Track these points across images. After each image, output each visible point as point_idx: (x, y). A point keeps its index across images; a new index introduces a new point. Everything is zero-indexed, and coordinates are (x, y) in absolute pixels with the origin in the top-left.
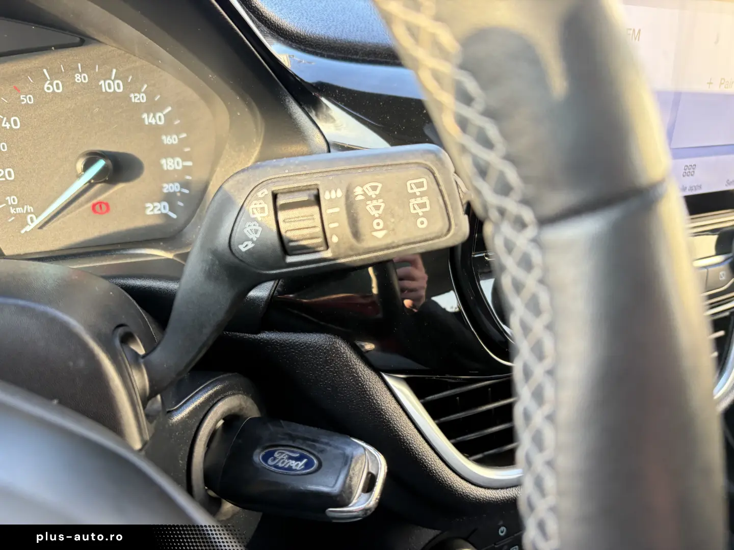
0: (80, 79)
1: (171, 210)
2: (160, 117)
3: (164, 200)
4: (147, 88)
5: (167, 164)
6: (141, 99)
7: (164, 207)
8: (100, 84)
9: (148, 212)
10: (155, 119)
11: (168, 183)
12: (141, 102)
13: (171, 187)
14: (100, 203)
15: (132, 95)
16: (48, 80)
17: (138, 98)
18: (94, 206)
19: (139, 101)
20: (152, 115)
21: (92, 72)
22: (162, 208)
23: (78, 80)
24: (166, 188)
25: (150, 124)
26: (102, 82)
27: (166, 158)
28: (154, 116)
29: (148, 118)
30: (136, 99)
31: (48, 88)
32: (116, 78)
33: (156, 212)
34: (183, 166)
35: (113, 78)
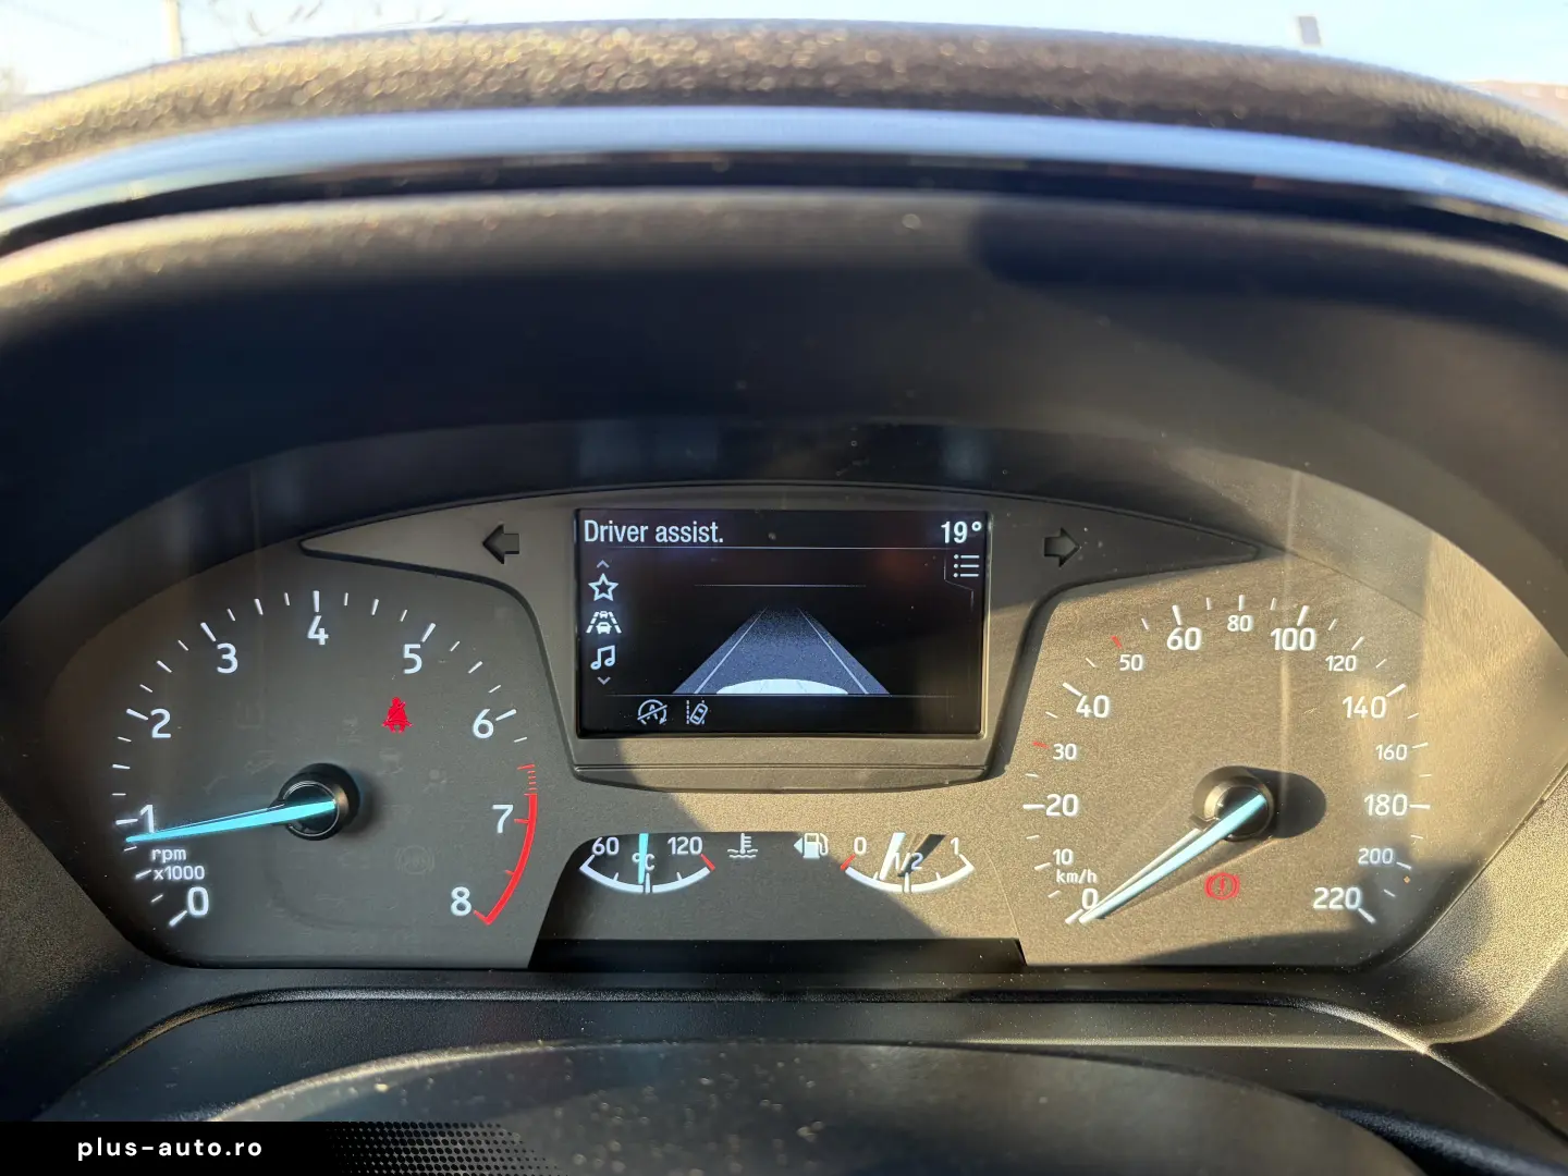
0: (1236, 625)
1: (1366, 905)
2: (1379, 704)
3: (1354, 882)
4: (1363, 643)
5: (1376, 803)
6: (1347, 665)
7: (1353, 900)
8: (1272, 634)
9: (1317, 904)
10: (1369, 708)
11: (1369, 846)
12: (1346, 672)
13: (1375, 855)
14: (1223, 876)
15: (1330, 658)
16: (1177, 626)
18: (1210, 880)
19: (1341, 670)
20: (1362, 699)
21: (1263, 611)
22: (1348, 898)
23: (1234, 627)
24: (1363, 857)
25: (1357, 716)
26: (1277, 631)
27: (1376, 792)
28: (1367, 703)
29: (1354, 705)
30: (1338, 664)
31: (1175, 643)
32: (1305, 625)
33: (1334, 906)
34: (1409, 809)
35: (1299, 623)
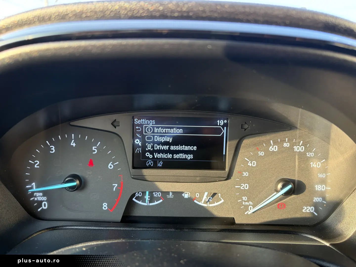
0: (286, 145)
1: (315, 211)
4: (315, 150)
8: (294, 147)
11: (316, 197)
12: (311, 157)
14: (282, 203)
15: (307, 153)
16: (272, 145)
18: (279, 205)
30: (309, 155)
31: (271, 149)
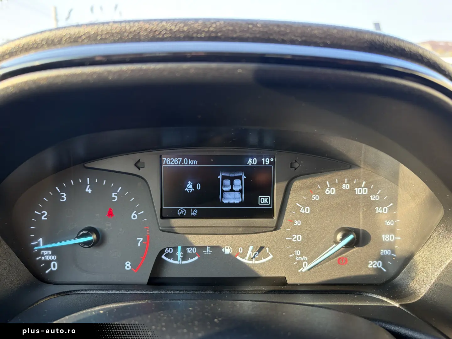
1: (383, 266)
2: (385, 209)
3: (380, 260)
5: (385, 237)
6: (376, 198)
7: (379, 265)
8: (355, 189)
9: (369, 266)
10: (382, 210)
13: (385, 252)
14: (343, 258)
15: (371, 196)
16: (328, 187)
17: (373, 198)
18: (339, 259)
19: (375, 200)
20: (381, 208)
21: (352, 183)
22: (378, 264)
23: (344, 187)
24: (382, 252)
25: (379, 213)
27: (385, 234)
28: (382, 209)
29: (378, 209)
31: (328, 192)
32: (364, 187)
33: (374, 266)
34: (395, 239)
35: (362, 186)
